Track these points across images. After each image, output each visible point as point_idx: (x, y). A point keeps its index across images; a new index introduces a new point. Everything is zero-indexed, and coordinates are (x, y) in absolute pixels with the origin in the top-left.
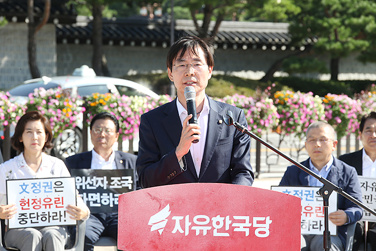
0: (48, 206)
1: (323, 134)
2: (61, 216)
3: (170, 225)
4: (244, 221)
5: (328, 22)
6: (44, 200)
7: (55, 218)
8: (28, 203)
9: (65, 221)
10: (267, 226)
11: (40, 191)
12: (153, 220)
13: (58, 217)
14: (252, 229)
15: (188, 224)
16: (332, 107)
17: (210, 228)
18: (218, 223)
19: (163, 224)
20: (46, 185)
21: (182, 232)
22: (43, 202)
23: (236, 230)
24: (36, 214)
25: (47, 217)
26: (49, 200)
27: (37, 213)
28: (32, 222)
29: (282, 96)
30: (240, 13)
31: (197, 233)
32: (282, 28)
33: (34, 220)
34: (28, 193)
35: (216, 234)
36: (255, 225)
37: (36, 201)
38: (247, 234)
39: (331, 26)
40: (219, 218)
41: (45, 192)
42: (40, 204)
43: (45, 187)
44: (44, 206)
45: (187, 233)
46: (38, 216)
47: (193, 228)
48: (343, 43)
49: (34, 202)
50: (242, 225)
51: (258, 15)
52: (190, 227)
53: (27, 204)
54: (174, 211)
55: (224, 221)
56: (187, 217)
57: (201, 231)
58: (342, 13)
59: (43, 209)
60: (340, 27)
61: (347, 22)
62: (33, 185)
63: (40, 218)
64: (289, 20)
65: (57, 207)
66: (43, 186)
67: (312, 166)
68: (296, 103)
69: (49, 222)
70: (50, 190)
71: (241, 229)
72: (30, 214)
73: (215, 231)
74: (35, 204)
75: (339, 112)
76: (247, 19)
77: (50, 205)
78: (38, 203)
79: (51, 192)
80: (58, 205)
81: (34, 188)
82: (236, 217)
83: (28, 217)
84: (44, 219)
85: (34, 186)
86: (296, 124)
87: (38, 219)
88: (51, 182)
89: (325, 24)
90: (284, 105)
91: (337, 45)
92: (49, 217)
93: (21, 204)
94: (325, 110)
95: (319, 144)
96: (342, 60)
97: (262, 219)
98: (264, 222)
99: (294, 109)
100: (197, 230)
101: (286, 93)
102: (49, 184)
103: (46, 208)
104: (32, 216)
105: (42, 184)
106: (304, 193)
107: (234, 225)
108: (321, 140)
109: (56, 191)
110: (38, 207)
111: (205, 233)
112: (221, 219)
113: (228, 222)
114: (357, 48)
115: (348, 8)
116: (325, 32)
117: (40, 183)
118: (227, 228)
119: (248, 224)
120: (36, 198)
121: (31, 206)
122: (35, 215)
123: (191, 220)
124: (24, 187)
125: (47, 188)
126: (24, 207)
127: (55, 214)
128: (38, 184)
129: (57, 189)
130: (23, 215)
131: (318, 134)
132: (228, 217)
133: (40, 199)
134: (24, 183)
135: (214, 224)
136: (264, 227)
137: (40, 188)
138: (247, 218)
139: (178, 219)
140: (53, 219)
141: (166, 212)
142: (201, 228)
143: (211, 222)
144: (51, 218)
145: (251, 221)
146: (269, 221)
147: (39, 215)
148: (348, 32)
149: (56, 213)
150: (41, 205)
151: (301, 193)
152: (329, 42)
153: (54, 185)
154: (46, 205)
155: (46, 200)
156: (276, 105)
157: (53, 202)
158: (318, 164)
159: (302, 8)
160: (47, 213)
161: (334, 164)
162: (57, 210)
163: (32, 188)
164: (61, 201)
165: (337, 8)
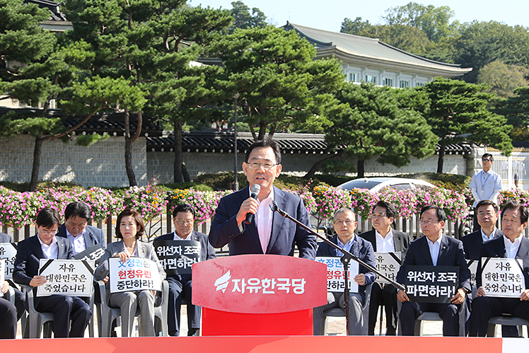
1: (348, 217)
3: (231, 285)
4: (285, 282)
5: (354, 133)
7: (145, 284)
10: (302, 285)
12: (218, 282)
14: (291, 288)
15: (244, 285)
16: (357, 198)
17: (260, 288)
18: (266, 284)
19: (226, 285)
21: (239, 290)
23: (279, 289)
29: (320, 189)
30: (287, 127)
31: (251, 292)
32: (320, 137)
35: (264, 292)
36: (294, 285)
38: (288, 292)
39: (357, 136)
40: (266, 280)
45: (243, 292)
47: (248, 288)
48: (366, 149)
50: (284, 285)
51: (301, 128)
52: (245, 287)
54: (233, 276)
55: (271, 282)
56: (243, 280)
57: (254, 290)
58: (365, 126)
60: (364, 136)
61: (369, 133)
64: (326, 131)
67: (339, 241)
68: (330, 195)
69: (141, 287)
71: (283, 288)
73: (264, 290)
75: (363, 201)
76: (293, 131)
82: (279, 280)
83: (125, 284)
86: (330, 211)
89: (353, 135)
90: (322, 196)
91: (362, 151)
94: (352, 200)
95: (345, 224)
96: (366, 161)
97: (299, 280)
98: (300, 283)
99: (329, 200)
100: (251, 289)
101: (323, 187)
106: (334, 261)
107: (278, 285)
108: (346, 222)
111: (256, 292)
112: (268, 281)
113: (274, 283)
114: (377, 152)
115: (370, 122)
116: (353, 140)
118: (273, 287)
119: (288, 284)
123: (246, 282)
131: (344, 217)
132: (273, 280)
135: (263, 285)
136: (300, 287)
138: (288, 280)
139: (236, 281)
141: (227, 276)
142: (254, 288)
143: (261, 283)
145: (291, 282)
146: (304, 282)
148: (370, 140)
149: (146, 281)
151: (333, 261)
152: (356, 148)
156: (315, 197)
158: (344, 240)
159: (334, 122)
161: (355, 239)
165: (361, 122)
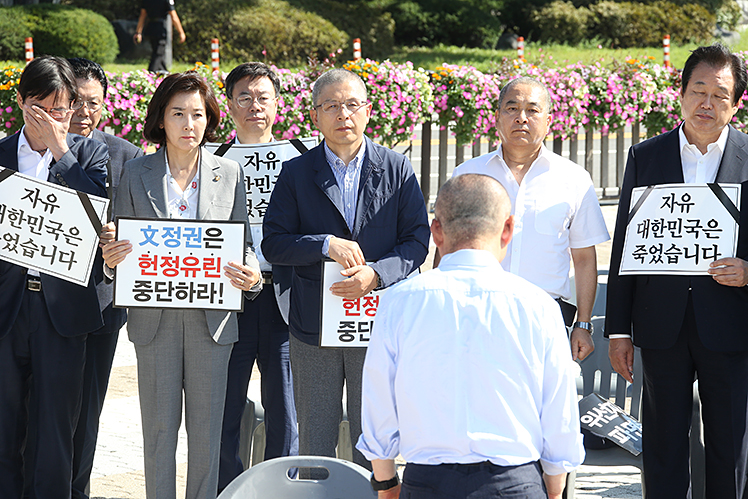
0: (191, 273)
2: (213, 292)
6: (184, 261)
7: (202, 294)
8: (155, 263)
9: (221, 302)
11: (179, 244)
13: (209, 294)
20: (190, 232)
22: (181, 265)
24: (167, 284)
25: (188, 291)
26: (193, 261)
27: (170, 283)
28: (159, 299)
33: (164, 295)
34: (157, 245)
37: (170, 261)
41: (188, 245)
42: (177, 267)
43: (188, 237)
44: (184, 272)
46: (171, 289)
49: (167, 263)
53: (152, 266)
59: (181, 277)
62: (165, 232)
63: (174, 293)
65: (207, 275)
66: (184, 235)
69: (191, 301)
70: (196, 243)
72: (157, 284)
74: (167, 267)
77: (195, 270)
78: (174, 266)
79: (200, 247)
80: (210, 272)
81: (168, 237)
83: (153, 288)
84: (182, 295)
85: (168, 233)
87: (170, 295)
88: (200, 229)
92: (192, 291)
93: (140, 265)
102: (196, 232)
103: (187, 275)
104: (160, 287)
105: (183, 232)
109: (207, 246)
110: (173, 273)
117: (179, 228)
120: (170, 256)
121: (160, 270)
122: (166, 287)
124: (149, 234)
125: (192, 238)
126: (147, 270)
127: (202, 289)
128: (176, 230)
129: (211, 243)
130: (143, 283)
133: (177, 257)
134: (150, 227)
137: (179, 237)
140: (199, 297)
144: (195, 295)
147: (173, 286)
149: (206, 286)
150: (179, 270)
153: (205, 236)
154: (187, 270)
155: (189, 261)
157: (200, 265)
160: (188, 285)
162: (208, 281)
163: (163, 236)
164: (215, 265)
